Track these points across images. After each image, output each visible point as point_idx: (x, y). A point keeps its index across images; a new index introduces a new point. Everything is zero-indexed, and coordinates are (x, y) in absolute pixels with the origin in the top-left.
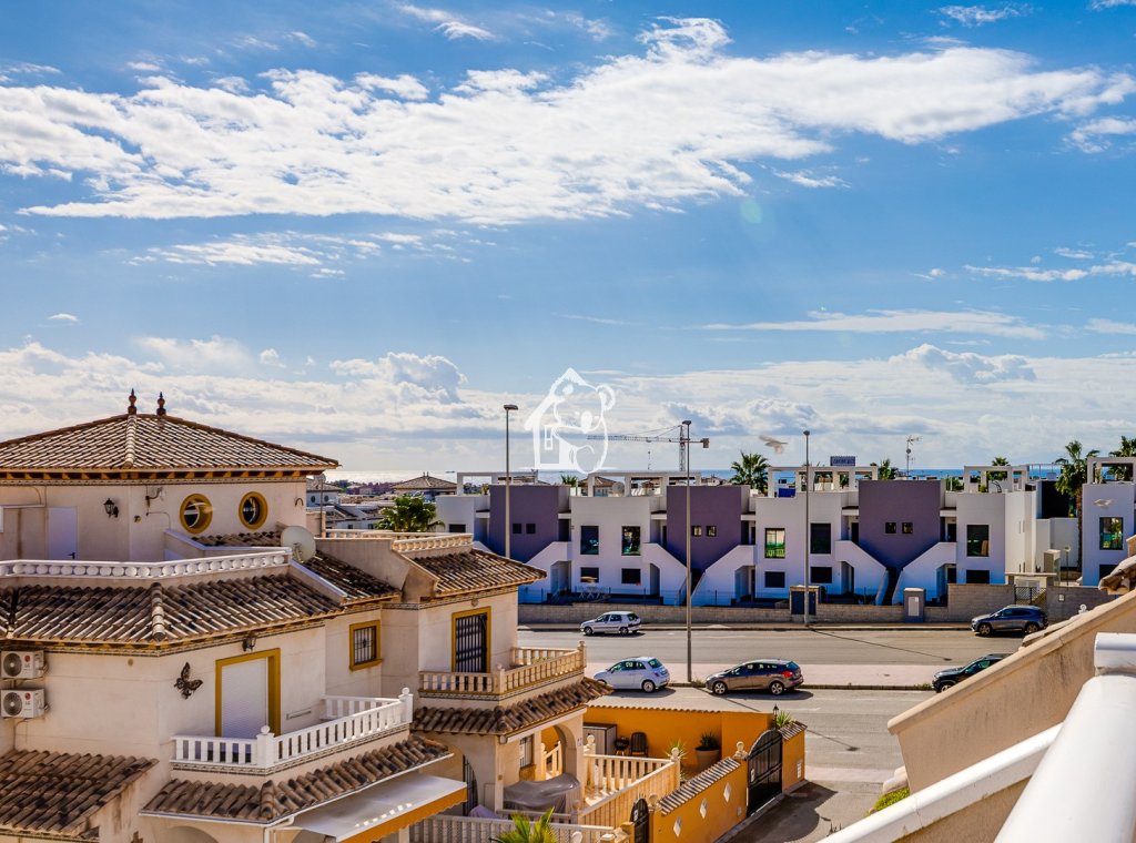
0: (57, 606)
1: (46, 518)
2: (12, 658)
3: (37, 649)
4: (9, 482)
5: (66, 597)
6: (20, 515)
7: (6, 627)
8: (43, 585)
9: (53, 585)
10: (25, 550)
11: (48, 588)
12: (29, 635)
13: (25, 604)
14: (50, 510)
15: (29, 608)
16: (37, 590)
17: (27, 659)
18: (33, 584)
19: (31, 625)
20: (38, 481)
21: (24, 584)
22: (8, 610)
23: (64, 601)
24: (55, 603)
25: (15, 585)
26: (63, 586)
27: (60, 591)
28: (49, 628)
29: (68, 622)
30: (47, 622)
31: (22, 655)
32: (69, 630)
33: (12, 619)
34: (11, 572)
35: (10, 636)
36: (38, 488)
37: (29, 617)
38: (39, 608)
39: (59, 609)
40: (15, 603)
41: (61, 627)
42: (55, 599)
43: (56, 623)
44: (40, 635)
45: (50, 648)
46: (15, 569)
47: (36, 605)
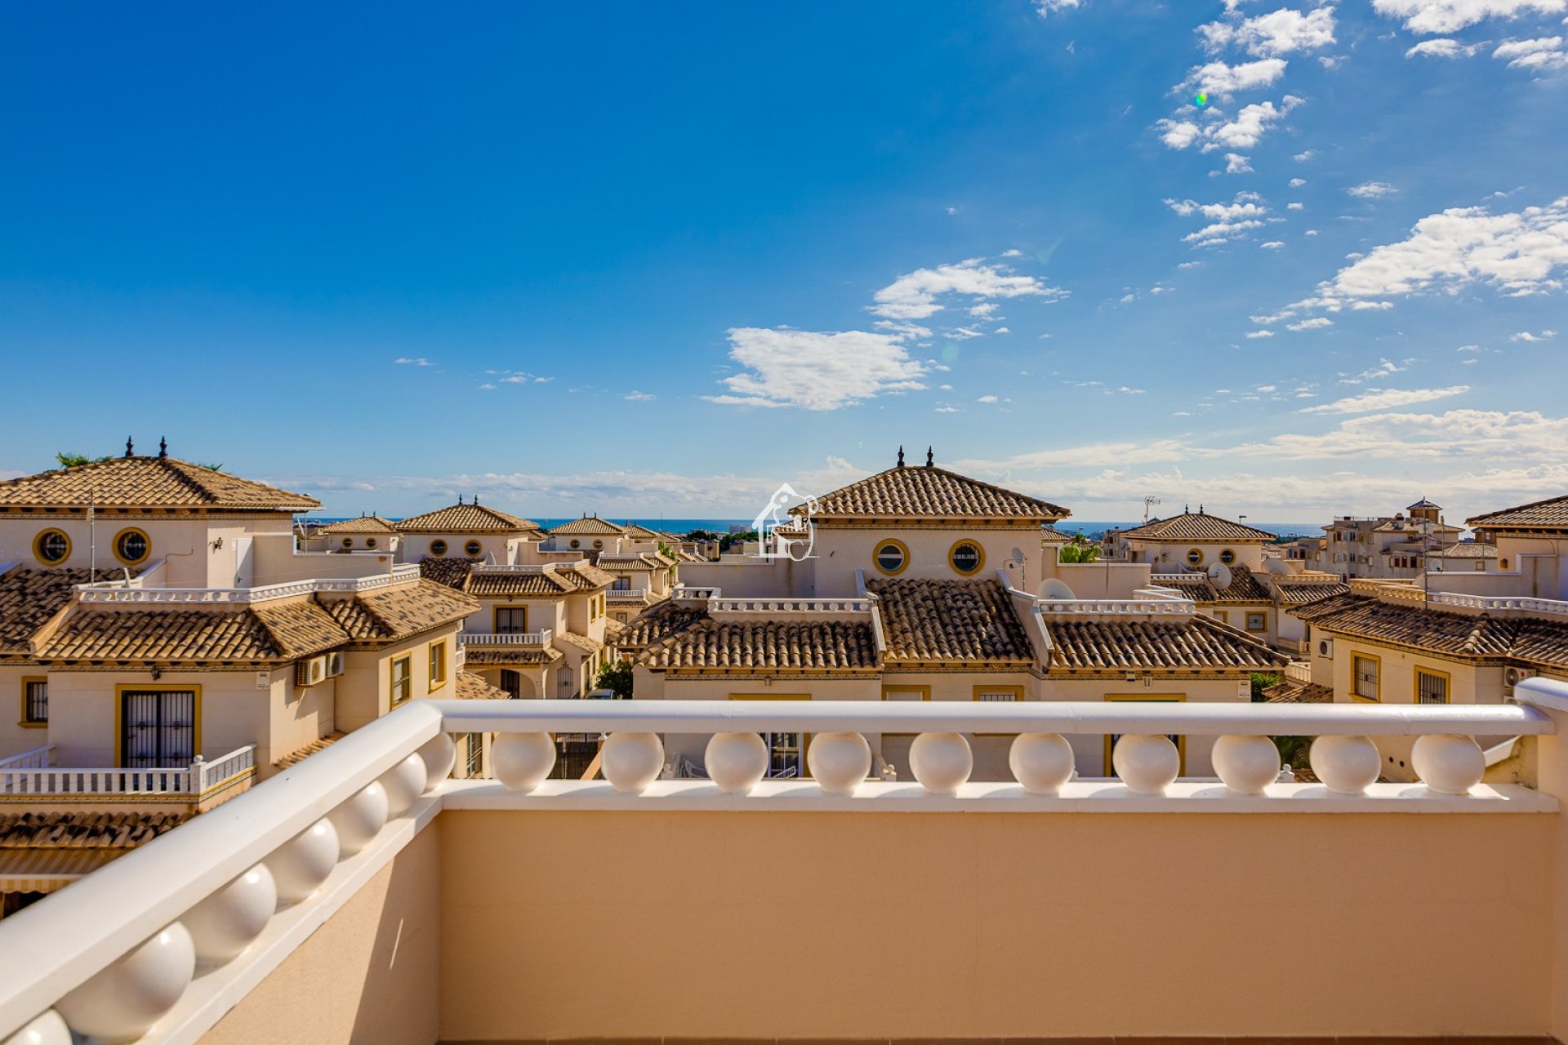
0: (1548, 636)
1: (1557, 566)
2: (1512, 672)
3: (1532, 668)
4: (1530, 536)
5: (1557, 630)
6: (1535, 562)
7: (1507, 647)
8: (1542, 618)
9: (1549, 619)
10: (1539, 590)
11: (1545, 621)
12: (1523, 656)
13: (1525, 631)
14: (1561, 559)
15: (1527, 635)
16: (1537, 622)
17: (1523, 674)
18: (1534, 617)
19: (1526, 648)
20: (1553, 536)
21: (1528, 616)
22: (1511, 634)
23: (1556, 632)
24: (1547, 634)
25: (1521, 617)
26: (1557, 621)
27: (1554, 625)
28: (1539, 652)
29: (1554, 649)
30: (1538, 647)
31: (1519, 671)
32: (1554, 656)
33: (1512, 642)
34: (1518, 606)
35: (1509, 655)
36: (1553, 541)
37: (1526, 642)
38: (1535, 636)
39: (1550, 639)
40: (1518, 630)
41: (1548, 653)
42: (1548, 631)
43: (1545, 649)
44: (1532, 657)
45: (1542, 668)
46: (1508, 604)
47: (1533, 633)
